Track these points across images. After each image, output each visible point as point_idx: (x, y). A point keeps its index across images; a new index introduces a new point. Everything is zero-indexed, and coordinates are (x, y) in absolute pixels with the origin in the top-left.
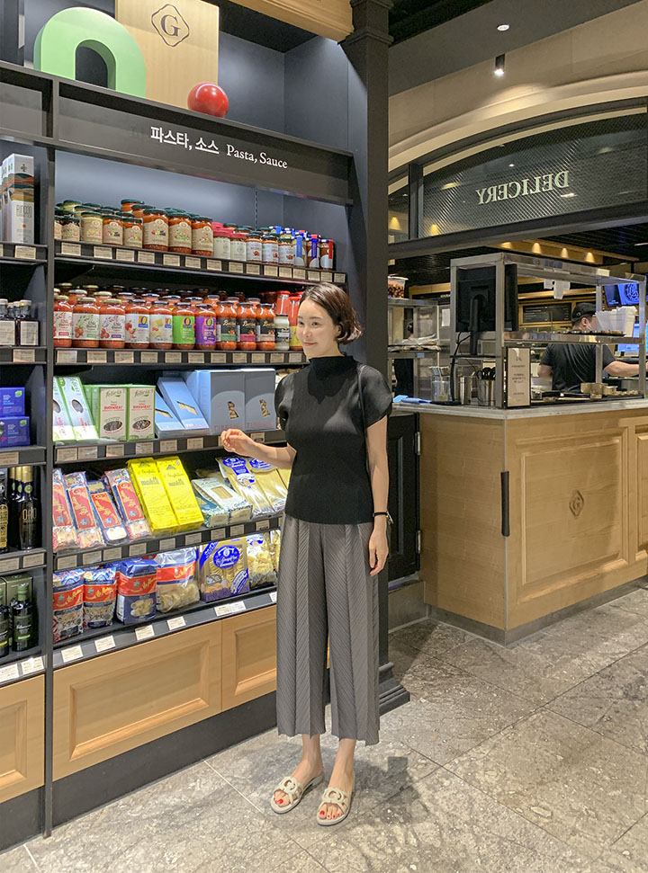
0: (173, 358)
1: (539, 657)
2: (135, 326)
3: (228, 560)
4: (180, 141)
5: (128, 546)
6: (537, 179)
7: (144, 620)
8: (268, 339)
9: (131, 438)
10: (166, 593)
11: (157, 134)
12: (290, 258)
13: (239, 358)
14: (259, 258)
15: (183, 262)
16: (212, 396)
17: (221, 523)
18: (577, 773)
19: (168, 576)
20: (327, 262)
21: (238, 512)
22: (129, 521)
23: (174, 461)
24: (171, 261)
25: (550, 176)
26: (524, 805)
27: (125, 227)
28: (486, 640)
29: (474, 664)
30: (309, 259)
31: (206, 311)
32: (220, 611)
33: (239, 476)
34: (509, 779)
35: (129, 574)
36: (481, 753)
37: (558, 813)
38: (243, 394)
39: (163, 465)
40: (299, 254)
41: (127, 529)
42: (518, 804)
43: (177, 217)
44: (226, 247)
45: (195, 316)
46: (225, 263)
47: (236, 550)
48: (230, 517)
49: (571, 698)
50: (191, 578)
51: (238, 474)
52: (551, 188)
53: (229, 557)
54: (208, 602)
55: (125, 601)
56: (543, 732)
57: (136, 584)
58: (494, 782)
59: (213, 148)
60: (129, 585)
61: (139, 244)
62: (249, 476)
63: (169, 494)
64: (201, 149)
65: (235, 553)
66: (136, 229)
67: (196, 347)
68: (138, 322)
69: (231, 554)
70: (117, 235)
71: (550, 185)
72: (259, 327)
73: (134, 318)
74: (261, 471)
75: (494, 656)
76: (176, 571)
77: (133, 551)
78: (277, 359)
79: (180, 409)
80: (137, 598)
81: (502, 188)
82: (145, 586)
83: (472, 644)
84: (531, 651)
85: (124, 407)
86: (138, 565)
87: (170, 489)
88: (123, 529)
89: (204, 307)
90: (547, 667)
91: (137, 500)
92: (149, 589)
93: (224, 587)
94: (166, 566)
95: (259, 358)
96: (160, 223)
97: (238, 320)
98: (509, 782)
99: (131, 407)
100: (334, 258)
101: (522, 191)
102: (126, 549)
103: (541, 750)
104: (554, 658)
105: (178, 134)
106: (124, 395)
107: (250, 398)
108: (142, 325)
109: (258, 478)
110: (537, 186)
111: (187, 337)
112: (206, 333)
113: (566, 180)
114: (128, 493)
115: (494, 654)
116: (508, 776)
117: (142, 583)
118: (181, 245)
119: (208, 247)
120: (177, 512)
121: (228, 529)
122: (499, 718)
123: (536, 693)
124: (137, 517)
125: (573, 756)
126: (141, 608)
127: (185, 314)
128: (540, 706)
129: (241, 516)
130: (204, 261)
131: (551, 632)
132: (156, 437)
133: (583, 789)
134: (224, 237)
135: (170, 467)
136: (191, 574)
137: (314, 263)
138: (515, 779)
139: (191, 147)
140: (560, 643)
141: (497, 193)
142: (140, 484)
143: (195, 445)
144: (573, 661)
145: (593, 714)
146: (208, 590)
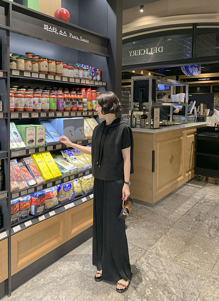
0: (51, 115)
1: (164, 210)
2: (37, 102)
3: (68, 188)
4: (54, 30)
5: (36, 187)
6: (152, 49)
7: (42, 214)
8: (81, 106)
9: (37, 146)
10: (47, 203)
11: (46, 27)
12: (88, 76)
13: (73, 114)
14: (77, 76)
15: (54, 78)
16: (64, 129)
17: (67, 175)
18: (191, 248)
19: (49, 196)
20: (99, 78)
21: (73, 171)
22: (36, 177)
23: (48, 153)
24: (51, 77)
25: (156, 48)
26: (179, 261)
27: (33, 64)
28: (145, 206)
29: (144, 214)
30: (93, 77)
31: (60, 96)
32: (67, 207)
33: (71, 157)
34: (171, 253)
35: (36, 197)
36: (158, 244)
37: (191, 262)
38: (74, 127)
39: (44, 155)
40: (90, 75)
41: (35, 180)
42: (177, 261)
43: (50, 60)
44: (67, 72)
45: (57, 98)
46: (69, 78)
47: (70, 184)
48: (70, 173)
49: (180, 222)
50: (56, 196)
51: (70, 156)
52: (156, 52)
53: (68, 187)
54: (62, 204)
55: (35, 208)
56: (175, 235)
57: (39, 201)
58: (166, 254)
59: (65, 34)
60: (36, 201)
61: (37, 70)
62: (74, 157)
63: (48, 166)
64: (61, 34)
65: (70, 185)
66: (37, 64)
67: (57, 110)
68: (38, 101)
69: (69, 186)
70: (30, 67)
71: (156, 51)
72: (78, 102)
73: (36, 99)
74: (77, 154)
75: (149, 211)
76: (51, 194)
77: (38, 189)
78: (85, 114)
79: (52, 133)
80: (39, 206)
81: (138, 51)
82: (42, 201)
83: (141, 208)
84: (161, 209)
85: (35, 135)
86: (39, 193)
87: (48, 164)
88: (34, 181)
89: (59, 95)
90: (168, 213)
91: (37, 169)
92: (43, 202)
93: (67, 198)
94: (47, 192)
95: (79, 114)
96: (45, 62)
97: (71, 99)
98: (171, 254)
99: (37, 134)
100: (101, 76)
101: (146, 53)
102: (36, 188)
103: (177, 241)
104: (169, 211)
105: (53, 28)
106: (34, 130)
107: (76, 129)
108: (39, 102)
109: (77, 157)
110: (152, 51)
111: (54, 106)
112: (61, 105)
113: (162, 50)
114: (33, 166)
115: (149, 210)
116: (170, 251)
117: (41, 200)
118: (52, 71)
119: (61, 72)
120: (52, 172)
121: (69, 177)
122: (159, 231)
123: (168, 222)
124: (38, 176)
125: (188, 242)
126: (40, 209)
127: (54, 98)
128: (171, 226)
129: (74, 172)
130: (62, 77)
131: (165, 202)
132: (46, 145)
133: (195, 253)
134: (66, 68)
135: (47, 155)
136: (56, 195)
137: (94, 78)
138: (173, 252)
139: (57, 33)
140: (169, 206)
141: (137, 53)
142: (37, 163)
143: (59, 147)
144: (175, 211)
145: (188, 227)
146: (62, 200)
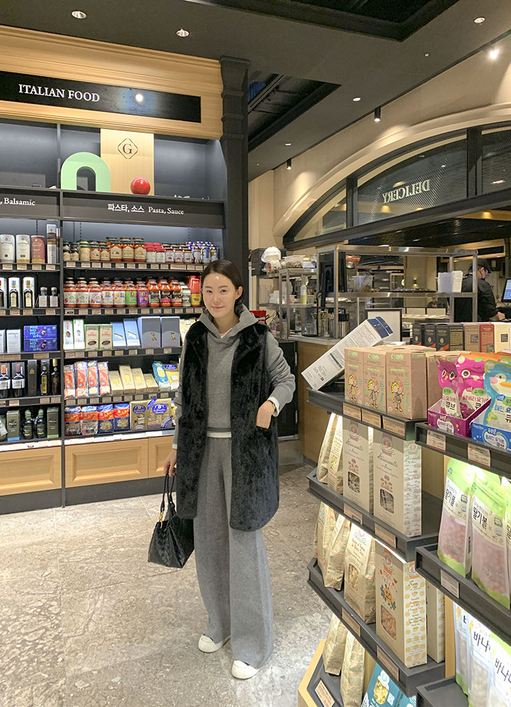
0: (121, 312)
2: (105, 297)
4: (123, 209)
6: (413, 185)
8: (178, 301)
9: (101, 349)
11: (111, 207)
13: (157, 311)
14: (172, 260)
15: (126, 267)
24: (120, 266)
25: (420, 183)
27: (101, 251)
45: (137, 291)
46: (149, 265)
52: (420, 192)
59: (141, 210)
61: (108, 259)
64: (134, 211)
67: (138, 306)
70: (97, 255)
71: (420, 189)
81: (396, 193)
85: (98, 335)
89: (143, 287)
95: (168, 311)
96: (116, 248)
99: (101, 335)
101: (406, 194)
105: (122, 206)
106: (97, 329)
110: (413, 191)
112: (141, 299)
113: (428, 186)
118: (127, 258)
119: (142, 257)
121: (159, 394)
127: (131, 290)
130: (137, 265)
139: (129, 211)
141: (393, 195)
